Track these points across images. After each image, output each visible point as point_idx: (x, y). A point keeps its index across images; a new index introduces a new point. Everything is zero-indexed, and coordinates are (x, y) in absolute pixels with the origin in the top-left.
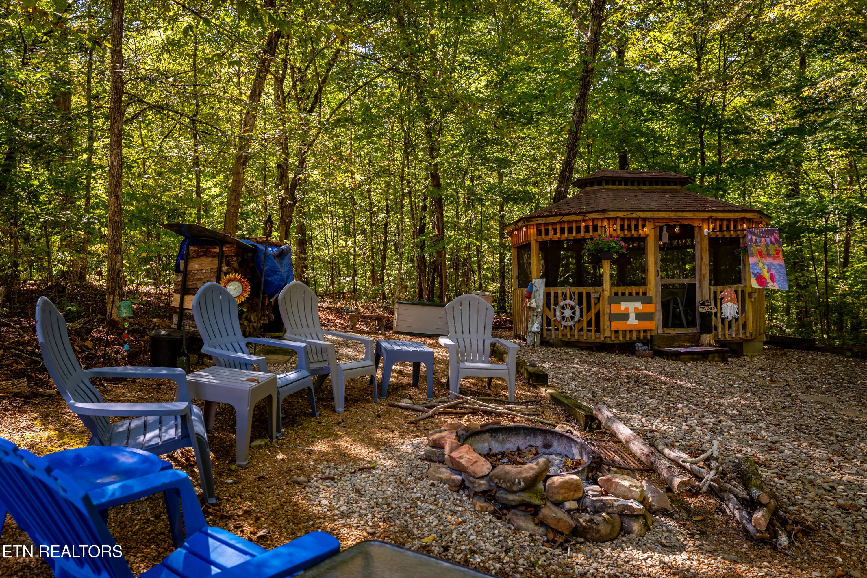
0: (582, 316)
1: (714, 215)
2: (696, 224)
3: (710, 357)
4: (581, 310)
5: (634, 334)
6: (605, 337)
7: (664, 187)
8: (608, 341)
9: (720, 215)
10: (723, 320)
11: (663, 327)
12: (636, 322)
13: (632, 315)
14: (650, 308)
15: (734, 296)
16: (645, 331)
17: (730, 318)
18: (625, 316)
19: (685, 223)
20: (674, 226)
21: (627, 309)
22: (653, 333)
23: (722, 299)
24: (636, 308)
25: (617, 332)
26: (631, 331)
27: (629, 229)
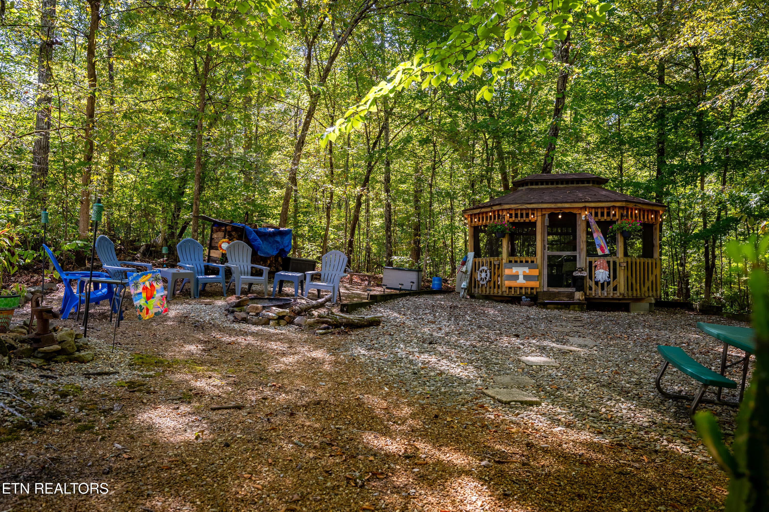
0: (491, 278)
1: (588, 205)
2: (575, 211)
3: (572, 307)
4: (491, 273)
5: (523, 290)
6: (503, 292)
7: (578, 185)
8: (505, 294)
9: (593, 205)
10: (597, 283)
11: (548, 286)
12: (524, 282)
13: (521, 277)
14: (535, 272)
15: (606, 265)
16: (532, 288)
17: (602, 281)
18: (516, 277)
19: (567, 211)
20: (558, 214)
21: (517, 272)
22: (538, 290)
23: (596, 266)
24: (524, 272)
25: (510, 288)
26: (521, 288)
27: (522, 216)
